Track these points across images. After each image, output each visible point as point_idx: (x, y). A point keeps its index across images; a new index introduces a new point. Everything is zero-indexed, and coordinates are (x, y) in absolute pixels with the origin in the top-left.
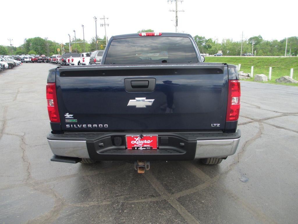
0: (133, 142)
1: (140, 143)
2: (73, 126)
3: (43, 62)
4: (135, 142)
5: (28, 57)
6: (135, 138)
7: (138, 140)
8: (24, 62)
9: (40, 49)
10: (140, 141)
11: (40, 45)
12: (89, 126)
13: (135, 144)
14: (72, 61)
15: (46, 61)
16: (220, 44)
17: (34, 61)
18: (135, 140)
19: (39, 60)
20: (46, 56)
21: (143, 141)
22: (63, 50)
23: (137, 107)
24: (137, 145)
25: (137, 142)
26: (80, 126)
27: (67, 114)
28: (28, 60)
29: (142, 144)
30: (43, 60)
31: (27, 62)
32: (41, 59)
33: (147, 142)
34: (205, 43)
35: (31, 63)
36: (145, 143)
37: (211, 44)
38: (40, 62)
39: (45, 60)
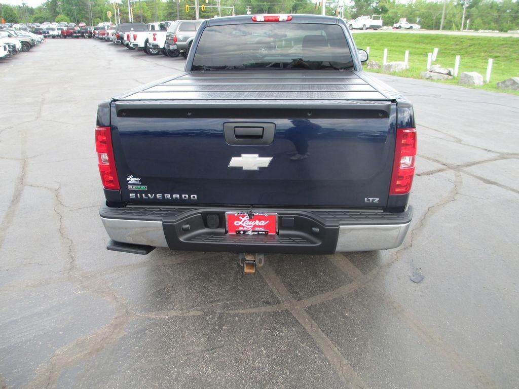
0: (237, 223)
1: (249, 225)
2: (141, 196)
3: (83, 36)
4: (240, 223)
5: (55, 27)
6: (241, 218)
7: (245, 220)
8: (49, 36)
9: (75, 13)
10: (248, 221)
11: (76, 5)
12: (168, 196)
13: (241, 226)
14: (135, 39)
15: (87, 35)
16: (404, 6)
17: (67, 35)
18: (240, 220)
19: (75, 33)
20: (87, 25)
21: (254, 222)
22: (117, 13)
23: (244, 169)
24: (243, 227)
25: (243, 223)
26: (152, 196)
27: (131, 177)
28: (55, 33)
29: (252, 226)
30: (83, 33)
31: (54, 37)
32: (79, 32)
33: (260, 224)
34: (377, 3)
35: (61, 38)
36: (257, 224)
37: (387, 6)
38: (77, 37)
39: (87, 32)
